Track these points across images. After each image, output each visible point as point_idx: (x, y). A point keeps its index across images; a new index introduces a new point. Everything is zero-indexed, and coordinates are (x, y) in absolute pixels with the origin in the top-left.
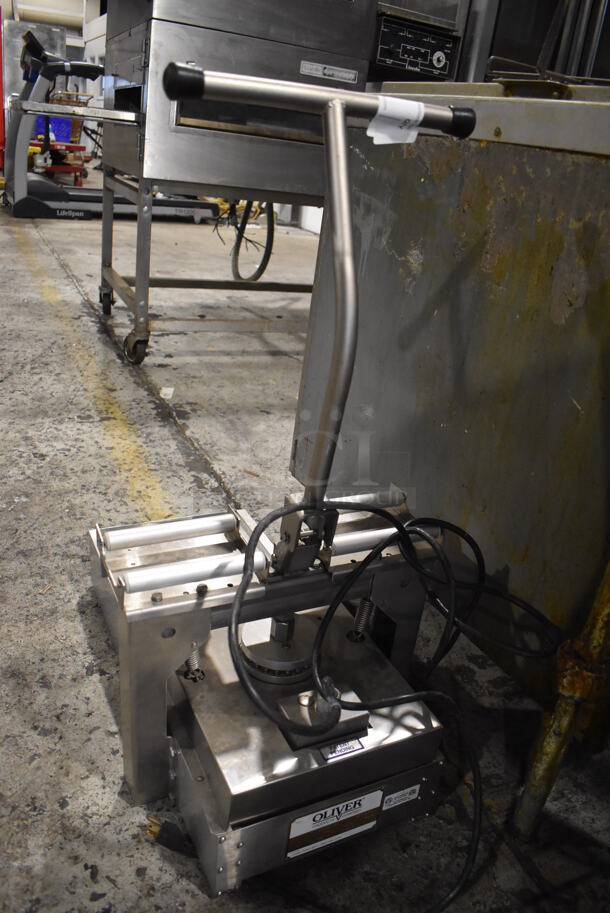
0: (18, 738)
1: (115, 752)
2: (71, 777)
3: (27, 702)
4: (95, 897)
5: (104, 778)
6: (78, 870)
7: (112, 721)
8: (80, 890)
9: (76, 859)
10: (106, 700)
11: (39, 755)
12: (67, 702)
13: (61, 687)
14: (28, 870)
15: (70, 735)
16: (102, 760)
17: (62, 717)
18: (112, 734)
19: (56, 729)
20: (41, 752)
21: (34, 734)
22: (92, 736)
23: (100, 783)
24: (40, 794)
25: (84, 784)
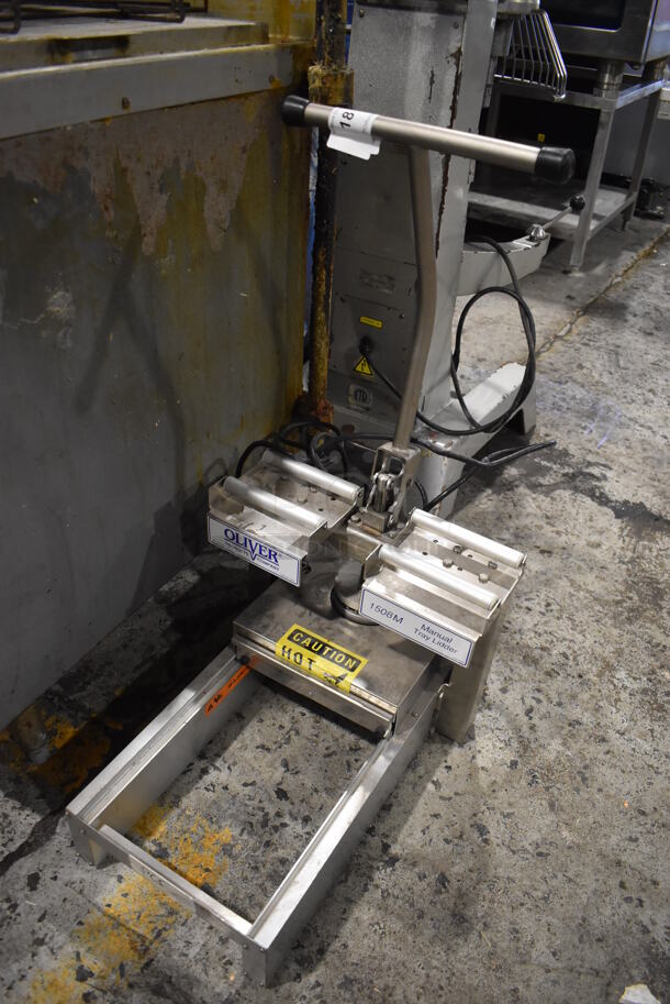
0: (506, 843)
1: (449, 768)
2: (493, 779)
3: (474, 876)
4: (539, 701)
5: (474, 757)
6: (535, 721)
7: (425, 794)
8: (543, 711)
9: (532, 728)
10: (411, 818)
11: (502, 814)
12: (442, 844)
13: (433, 867)
14: (564, 744)
15: (467, 811)
16: (463, 771)
17: (458, 834)
18: (436, 783)
20: (499, 816)
21: (492, 836)
22: (452, 795)
23: (479, 756)
24: (523, 783)
25: (489, 766)
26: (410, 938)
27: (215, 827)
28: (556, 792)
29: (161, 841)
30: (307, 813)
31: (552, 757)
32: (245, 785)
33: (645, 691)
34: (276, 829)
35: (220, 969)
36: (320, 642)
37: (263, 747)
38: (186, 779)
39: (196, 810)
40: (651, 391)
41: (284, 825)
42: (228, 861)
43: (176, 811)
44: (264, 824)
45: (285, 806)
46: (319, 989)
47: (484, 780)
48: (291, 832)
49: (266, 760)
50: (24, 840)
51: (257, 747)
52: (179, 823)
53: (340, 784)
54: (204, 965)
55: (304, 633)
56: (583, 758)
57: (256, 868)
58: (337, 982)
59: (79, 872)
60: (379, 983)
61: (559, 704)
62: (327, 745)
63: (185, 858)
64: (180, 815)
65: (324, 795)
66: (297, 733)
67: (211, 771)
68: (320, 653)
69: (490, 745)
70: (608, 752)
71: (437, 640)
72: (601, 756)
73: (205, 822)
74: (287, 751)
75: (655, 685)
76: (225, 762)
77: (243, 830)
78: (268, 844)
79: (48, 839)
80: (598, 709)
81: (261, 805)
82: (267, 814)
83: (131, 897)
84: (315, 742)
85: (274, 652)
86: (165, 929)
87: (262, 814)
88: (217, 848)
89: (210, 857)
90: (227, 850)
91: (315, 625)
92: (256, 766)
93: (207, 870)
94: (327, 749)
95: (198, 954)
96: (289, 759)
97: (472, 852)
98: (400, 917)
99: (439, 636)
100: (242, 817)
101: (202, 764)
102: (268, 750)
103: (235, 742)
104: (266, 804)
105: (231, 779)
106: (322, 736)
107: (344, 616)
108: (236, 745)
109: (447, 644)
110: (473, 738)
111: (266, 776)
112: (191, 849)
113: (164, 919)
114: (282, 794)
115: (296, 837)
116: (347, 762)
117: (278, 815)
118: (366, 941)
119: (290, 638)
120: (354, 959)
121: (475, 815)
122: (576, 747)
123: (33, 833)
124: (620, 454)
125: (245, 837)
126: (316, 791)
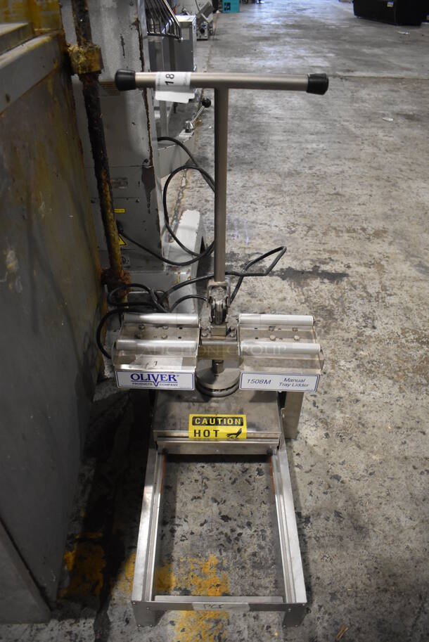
0: (352, 478)
1: (298, 454)
2: (323, 448)
3: (350, 503)
4: (315, 396)
5: (306, 442)
6: (321, 407)
7: (297, 475)
8: (321, 400)
9: (322, 411)
10: (300, 491)
11: (340, 464)
12: (324, 497)
13: (328, 510)
14: (342, 412)
15: (324, 472)
16: (306, 452)
17: (327, 486)
18: (298, 466)
19: (331, 478)
20: (339, 466)
21: (343, 478)
22: (310, 468)
23: (308, 440)
24: (338, 442)
25: (316, 443)
26: (345, 553)
27: (203, 559)
28: (356, 439)
29: (179, 586)
30: (247, 521)
31: (341, 422)
32: (202, 525)
33: (358, 366)
34: (237, 539)
35: (266, 634)
36: (212, 418)
37: (195, 498)
38: (166, 542)
39: (185, 556)
40: (252, 202)
41: (240, 534)
42: (225, 573)
43: (174, 564)
44: (229, 540)
45: (232, 524)
46: (322, 609)
47: (319, 451)
48: (246, 536)
49: (202, 504)
50: (94, 639)
51: (192, 500)
52: (182, 570)
53: (251, 495)
54: (257, 638)
55: (200, 417)
56: (355, 415)
57: (243, 568)
58: (328, 599)
59: (145, 635)
60: (347, 586)
61: (325, 393)
62: (229, 477)
63: (200, 587)
64: (178, 565)
65: (248, 505)
66: (208, 480)
67: (176, 528)
68: (217, 423)
69: (310, 432)
70: (364, 406)
71: (295, 383)
72: (362, 409)
73: (196, 560)
74: (210, 492)
75: (360, 361)
76: (180, 519)
77: (220, 551)
78: (239, 550)
79: (109, 629)
80: (344, 386)
81: (219, 531)
82: (226, 534)
83: (187, 629)
84: (221, 479)
85: (187, 437)
86: (221, 633)
87: (223, 536)
88: (214, 570)
89: (214, 578)
90: (220, 567)
91: (201, 410)
92: (199, 511)
93: (218, 585)
94: (230, 479)
95: (249, 634)
96: (214, 496)
97: (341, 492)
98: (333, 546)
99: (296, 381)
100: (214, 544)
101: (168, 528)
102: (199, 498)
103: (177, 504)
104: (221, 529)
105: (191, 527)
106: (223, 473)
107: (212, 396)
108: (178, 506)
109: (302, 383)
110: (298, 433)
111: (209, 513)
112: (200, 580)
113: (216, 628)
114: (226, 518)
115: (251, 537)
116: (246, 480)
117: (233, 531)
118: (326, 569)
119: (194, 424)
120: (327, 582)
121: (328, 472)
122: (348, 411)
123: (96, 631)
124: (260, 244)
125: (224, 554)
126: (242, 505)
